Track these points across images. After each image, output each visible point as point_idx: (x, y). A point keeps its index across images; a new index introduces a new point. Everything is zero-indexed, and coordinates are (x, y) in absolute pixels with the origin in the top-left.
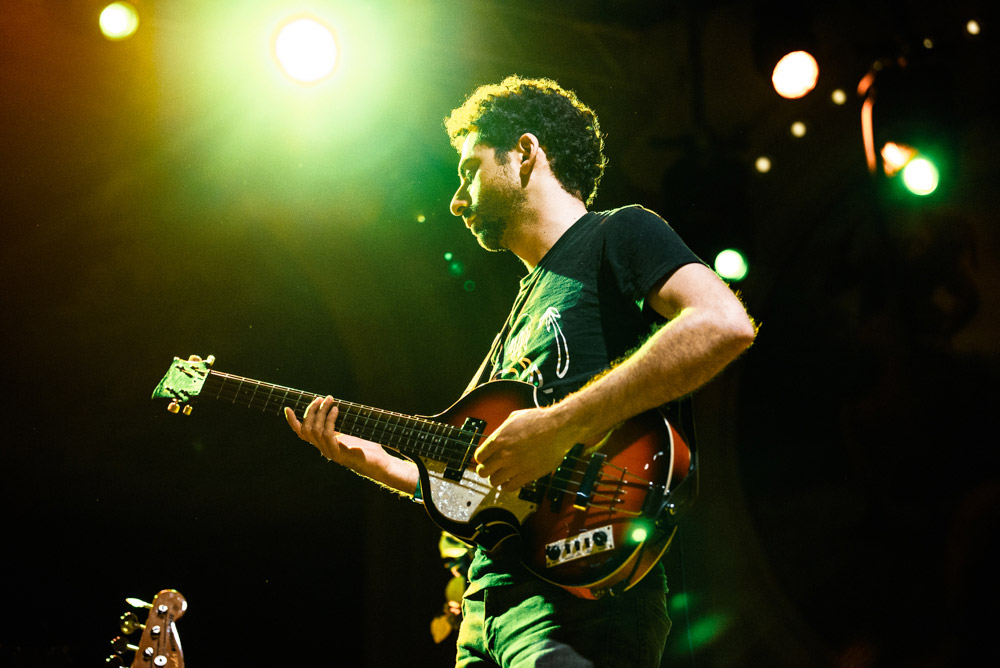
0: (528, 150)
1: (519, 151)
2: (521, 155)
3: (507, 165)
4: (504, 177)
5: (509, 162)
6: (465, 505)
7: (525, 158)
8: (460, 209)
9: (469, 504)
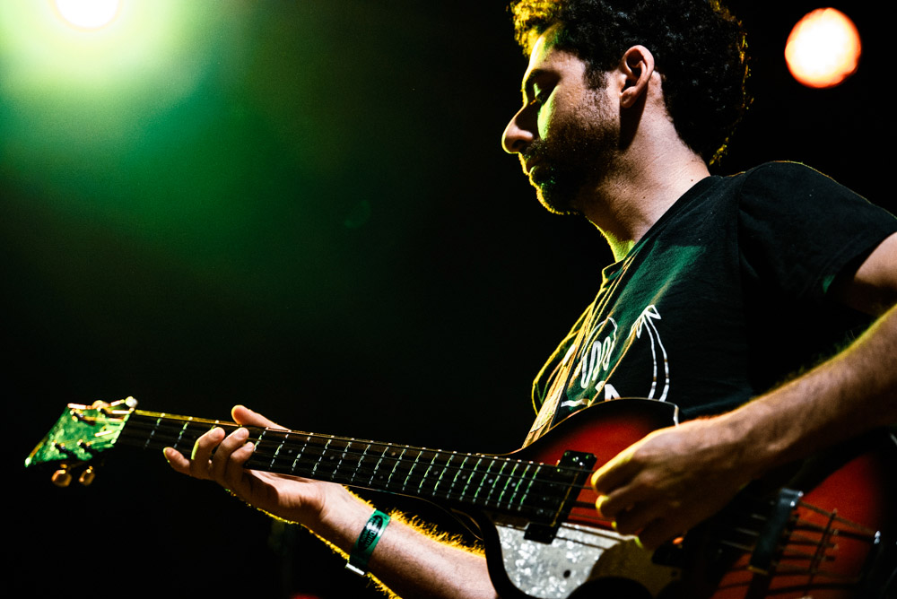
0: (638, 72)
1: (624, 71)
2: (624, 77)
3: (601, 91)
4: (593, 108)
5: (605, 86)
6: (561, 575)
7: (629, 83)
8: (517, 143)
9: (567, 574)
